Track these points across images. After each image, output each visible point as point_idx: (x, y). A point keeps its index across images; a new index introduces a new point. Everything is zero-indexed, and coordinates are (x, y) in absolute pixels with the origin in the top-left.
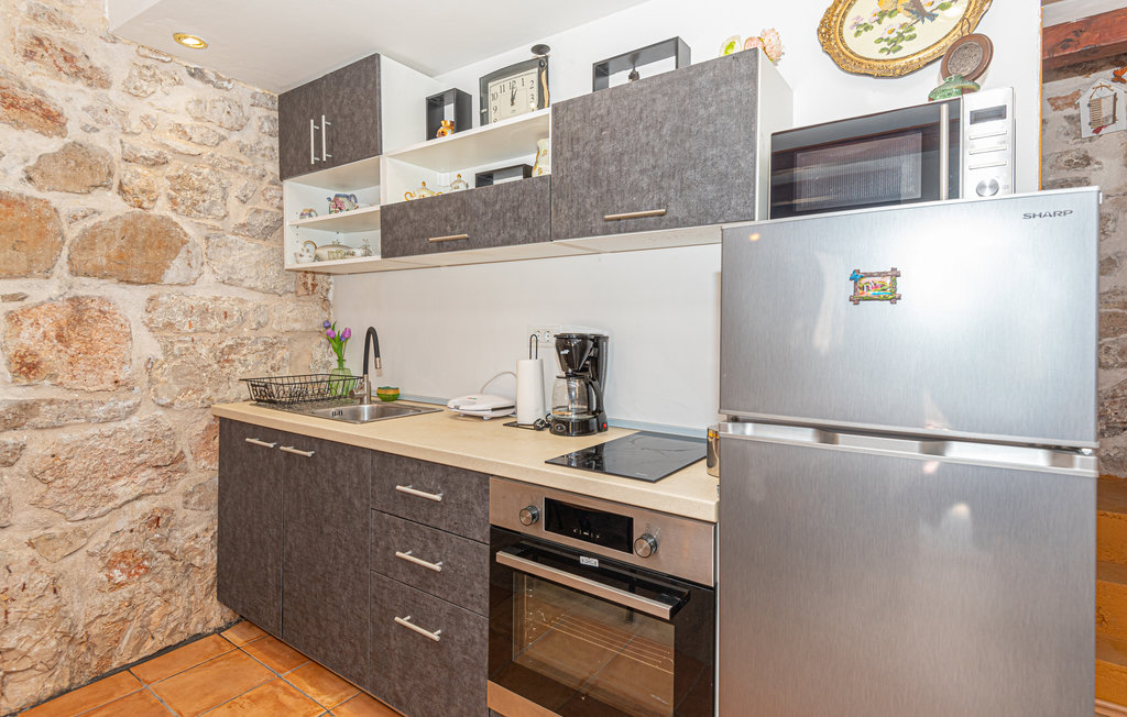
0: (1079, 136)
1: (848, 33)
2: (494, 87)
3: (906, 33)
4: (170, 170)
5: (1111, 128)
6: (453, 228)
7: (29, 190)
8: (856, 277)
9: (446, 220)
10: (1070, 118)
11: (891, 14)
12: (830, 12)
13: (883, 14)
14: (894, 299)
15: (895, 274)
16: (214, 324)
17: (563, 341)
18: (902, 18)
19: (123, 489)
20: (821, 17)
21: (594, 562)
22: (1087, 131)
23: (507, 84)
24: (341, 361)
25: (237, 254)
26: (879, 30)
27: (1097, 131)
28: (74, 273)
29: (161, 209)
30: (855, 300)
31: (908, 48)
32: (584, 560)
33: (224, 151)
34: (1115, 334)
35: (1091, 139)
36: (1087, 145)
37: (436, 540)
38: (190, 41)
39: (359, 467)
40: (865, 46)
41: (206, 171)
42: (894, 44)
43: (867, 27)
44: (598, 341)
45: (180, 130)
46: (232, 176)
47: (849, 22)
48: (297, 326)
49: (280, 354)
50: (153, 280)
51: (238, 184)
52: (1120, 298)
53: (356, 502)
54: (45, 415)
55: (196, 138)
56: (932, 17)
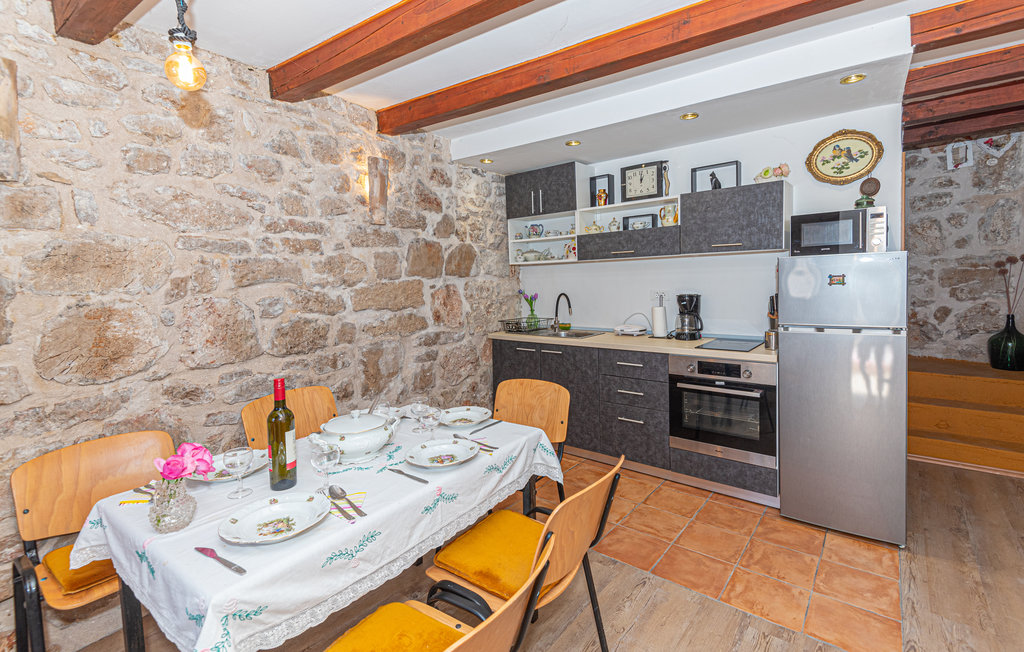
0: (946, 169)
1: (819, 164)
2: (629, 173)
3: (845, 166)
4: (469, 221)
5: (965, 165)
6: (623, 247)
7: (435, 239)
8: (830, 277)
9: (619, 243)
10: (940, 158)
11: (839, 157)
12: (811, 154)
13: (835, 157)
14: (844, 284)
15: (844, 276)
16: (485, 294)
17: (681, 298)
18: (843, 159)
19: (463, 372)
20: (807, 156)
21: (723, 383)
22: (950, 166)
23: (638, 173)
24: (532, 310)
25: (490, 259)
26: (833, 164)
27: (956, 166)
28: (446, 274)
29: (468, 241)
30: (830, 284)
31: (846, 172)
32: (717, 383)
33: (486, 208)
34: (967, 281)
35: (953, 171)
36: (951, 174)
37: (638, 384)
38: (487, 162)
39: (591, 356)
40: (827, 170)
41: (480, 219)
42: (840, 170)
43: (828, 162)
44: (698, 297)
45: (472, 201)
46: (488, 220)
47: (819, 159)
48: (510, 293)
49: (504, 308)
50: (467, 275)
51: (490, 223)
52: (969, 261)
53: (590, 372)
54: (443, 338)
55: (477, 203)
56: (857, 160)
